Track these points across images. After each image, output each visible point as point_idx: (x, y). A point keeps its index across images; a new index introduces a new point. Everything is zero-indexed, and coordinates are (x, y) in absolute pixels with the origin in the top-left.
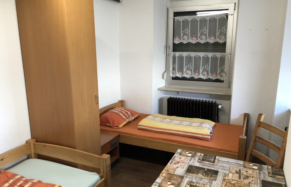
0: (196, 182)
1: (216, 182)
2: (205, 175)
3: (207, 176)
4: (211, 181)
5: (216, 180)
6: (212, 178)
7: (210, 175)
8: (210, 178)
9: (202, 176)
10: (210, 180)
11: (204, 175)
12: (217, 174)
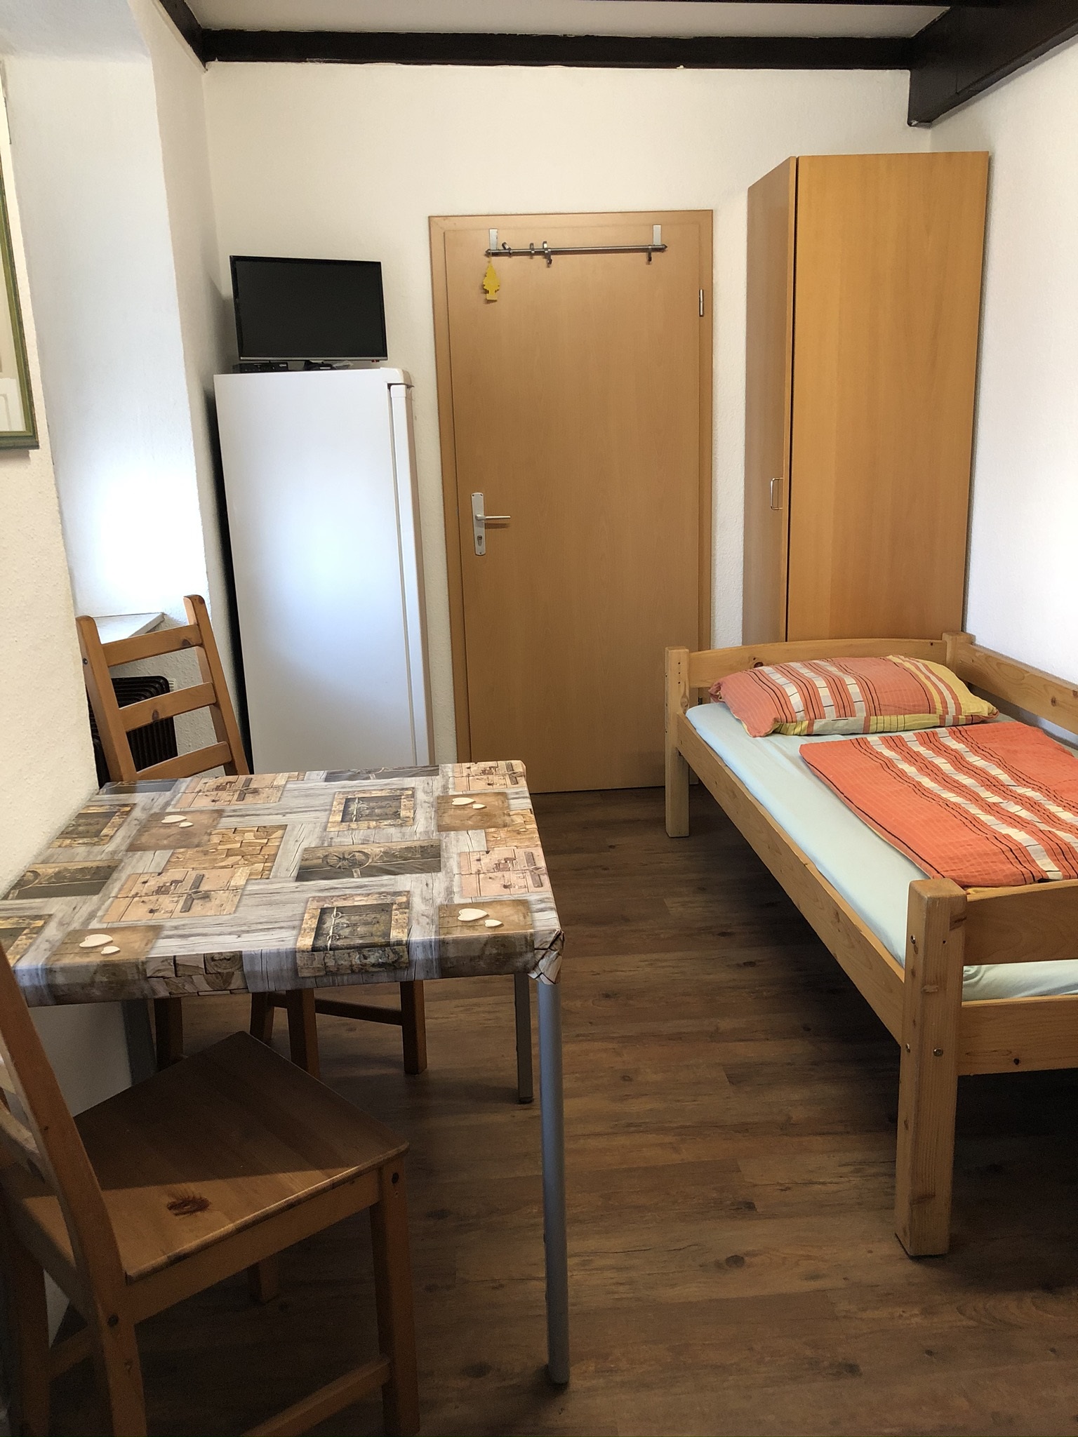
0: (384, 829)
1: (305, 845)
2: (354, 856)
3: (343, 854)
4: (323, 844)
5: (306, 850)
6: (321, 853)
7: (333, 860)
8: (331, 850)
9: (366, 851)
10: (330, 846)
11: (357, 854)
12: (300, 869)
